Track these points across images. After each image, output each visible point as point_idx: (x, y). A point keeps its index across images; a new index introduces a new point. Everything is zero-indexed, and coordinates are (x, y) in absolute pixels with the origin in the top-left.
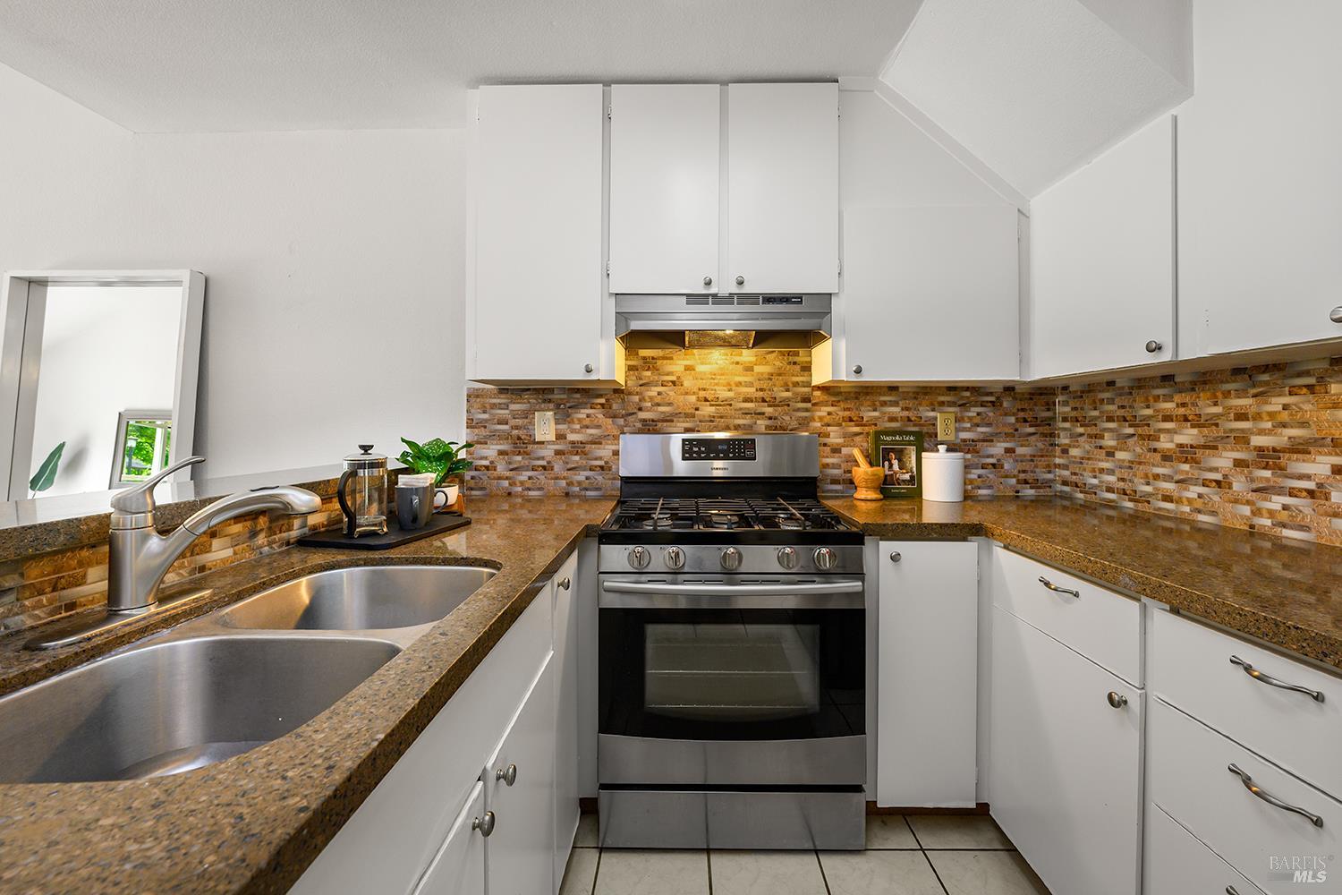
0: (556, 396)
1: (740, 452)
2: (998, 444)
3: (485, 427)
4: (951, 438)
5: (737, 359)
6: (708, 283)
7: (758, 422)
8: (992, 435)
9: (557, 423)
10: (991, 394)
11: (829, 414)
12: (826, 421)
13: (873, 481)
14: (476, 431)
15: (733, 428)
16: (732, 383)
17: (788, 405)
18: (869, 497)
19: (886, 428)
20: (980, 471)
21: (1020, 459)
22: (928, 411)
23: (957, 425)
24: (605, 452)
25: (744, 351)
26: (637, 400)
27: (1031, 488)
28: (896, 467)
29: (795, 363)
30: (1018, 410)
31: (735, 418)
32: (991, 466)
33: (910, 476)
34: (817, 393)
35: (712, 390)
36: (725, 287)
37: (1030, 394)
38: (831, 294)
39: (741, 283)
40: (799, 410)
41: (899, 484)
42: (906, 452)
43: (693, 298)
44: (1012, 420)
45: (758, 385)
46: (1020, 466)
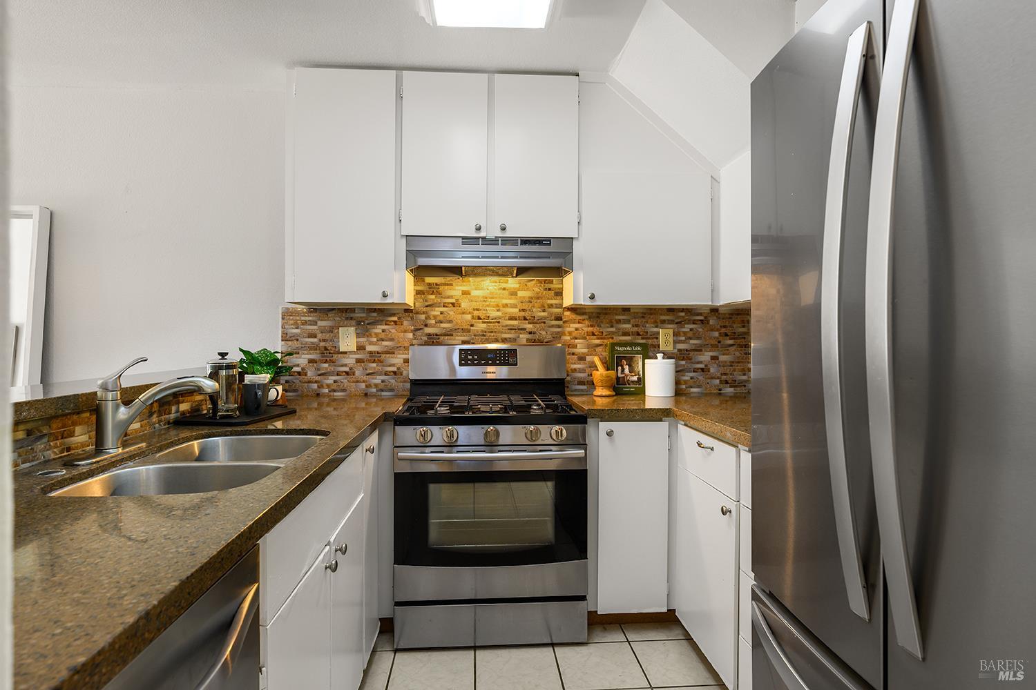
0: (357, 315)
1: (504, 359)
2: (706, 353)
3: (297, 340)
4: (670, 348)
5: (504, 285)
6: (479, 229)
7: (521, 336)
8: (701, 346)
9: (358, 336)
10: (700, 314)
11: (577, 329)
12: (574, 335)
13: (606, 381)
14: (290, 343)
15: (500, 340)
16: (500, 305)
17: (544, 323)
18: (604, 394)
19: (620, 340)
20: (692, 374)
21: (723, 365)
22: (653, 327)
23: (675, 338)
24: (398, 360)
25: (509, 279)
26: (424, 318)
27: (731, 387)
28: (627, 371)
29: (550, 289)
30: (721, 326)
31: (502, 333)
32: (700, 370)
33: (638, 378)
34: (567, 313)
35: (484, 310)
36: (492, 232)
37: (730, 314)
38: (572, 238)
39: (503, 229)
40: (553, 326)
41: (629, 384)
42: (635, 359)
43: (467, 240)
44: (716, 334)
45: (521, 306)
46: (722, 370)
